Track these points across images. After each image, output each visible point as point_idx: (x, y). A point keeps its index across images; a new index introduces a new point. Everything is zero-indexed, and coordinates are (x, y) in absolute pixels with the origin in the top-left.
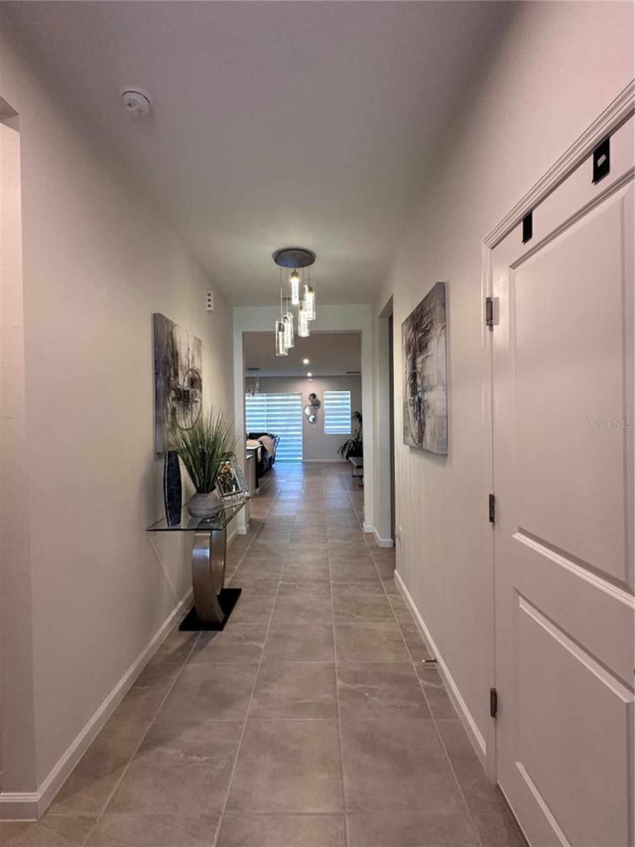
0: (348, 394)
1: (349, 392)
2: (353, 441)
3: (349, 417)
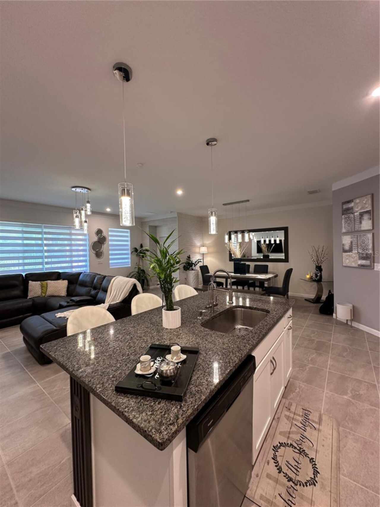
0: (128, 232)
3: (129, 252)
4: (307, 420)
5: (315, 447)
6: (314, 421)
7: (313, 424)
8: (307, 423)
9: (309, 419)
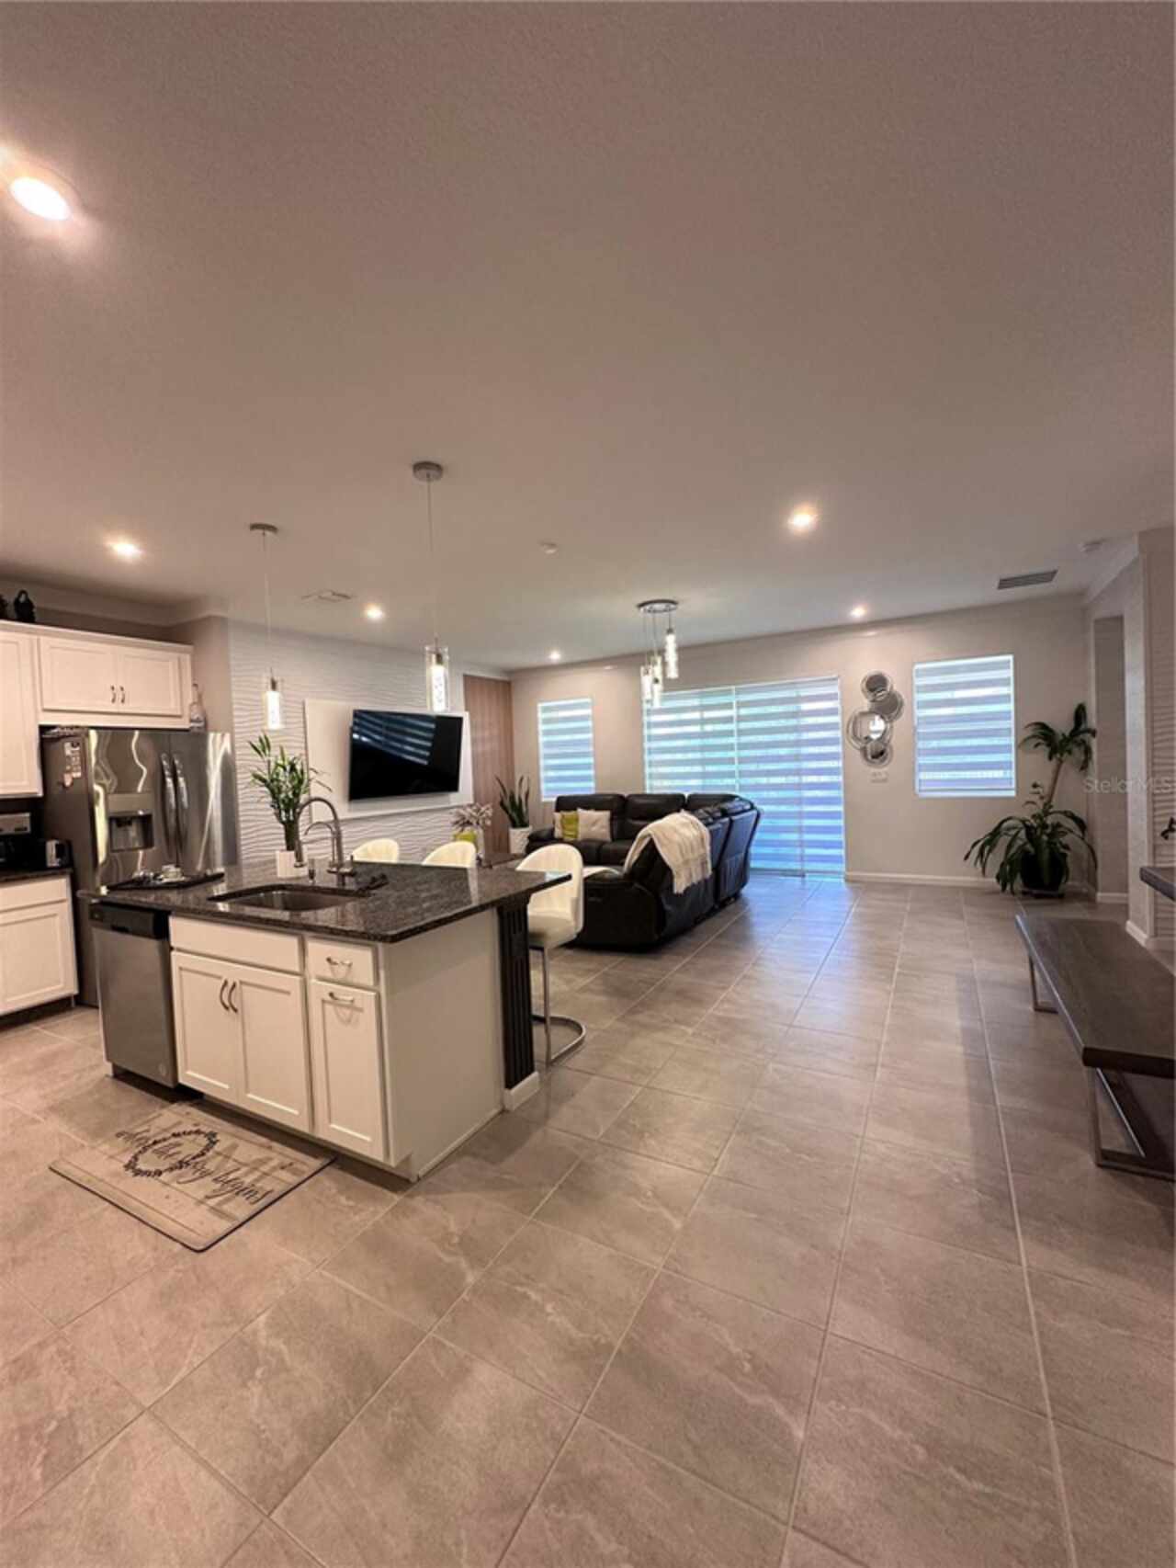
0: (1004, 665)
1: (1010, 658)
2: (1023, 821)
3: (1011, 741)
4: (236, 1191)
5: (175, 1185)
6: (228, 1200)
7: (220, 1198)
8: (229, 1188)
9: (237, 1194)
